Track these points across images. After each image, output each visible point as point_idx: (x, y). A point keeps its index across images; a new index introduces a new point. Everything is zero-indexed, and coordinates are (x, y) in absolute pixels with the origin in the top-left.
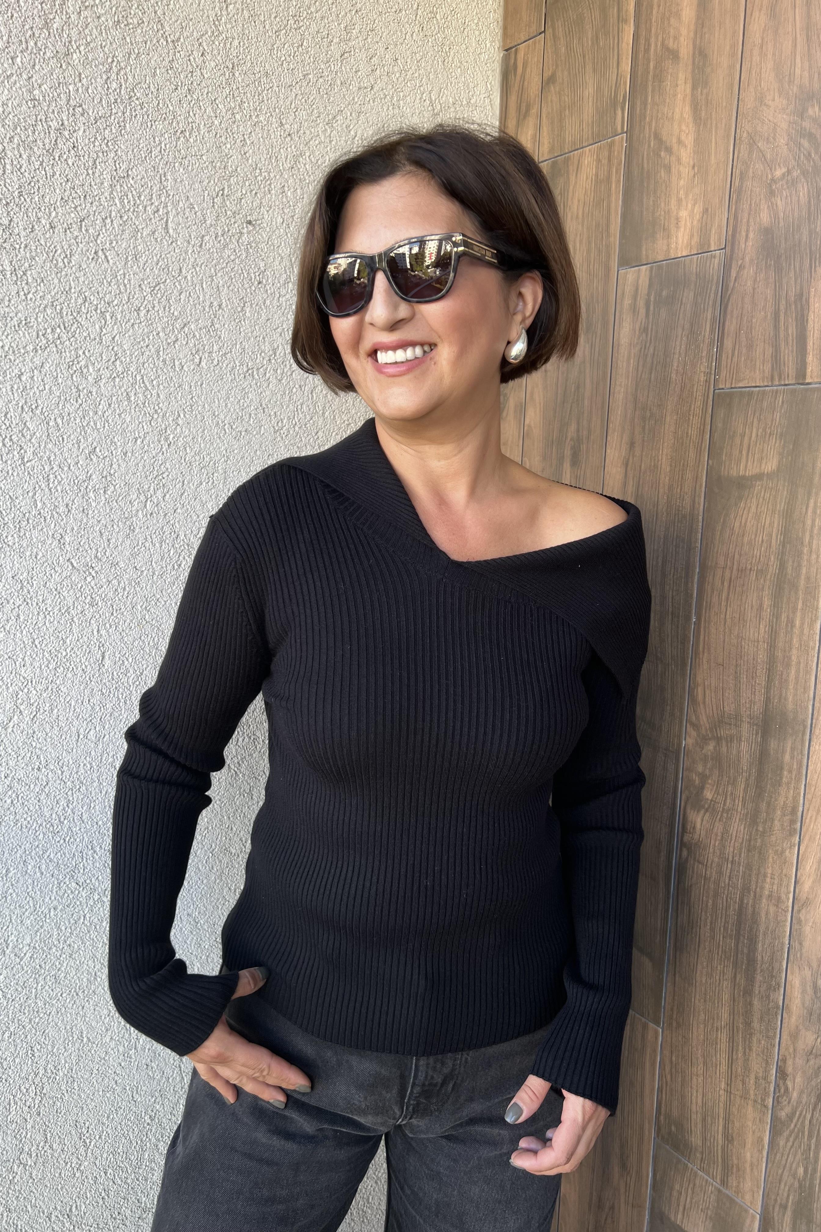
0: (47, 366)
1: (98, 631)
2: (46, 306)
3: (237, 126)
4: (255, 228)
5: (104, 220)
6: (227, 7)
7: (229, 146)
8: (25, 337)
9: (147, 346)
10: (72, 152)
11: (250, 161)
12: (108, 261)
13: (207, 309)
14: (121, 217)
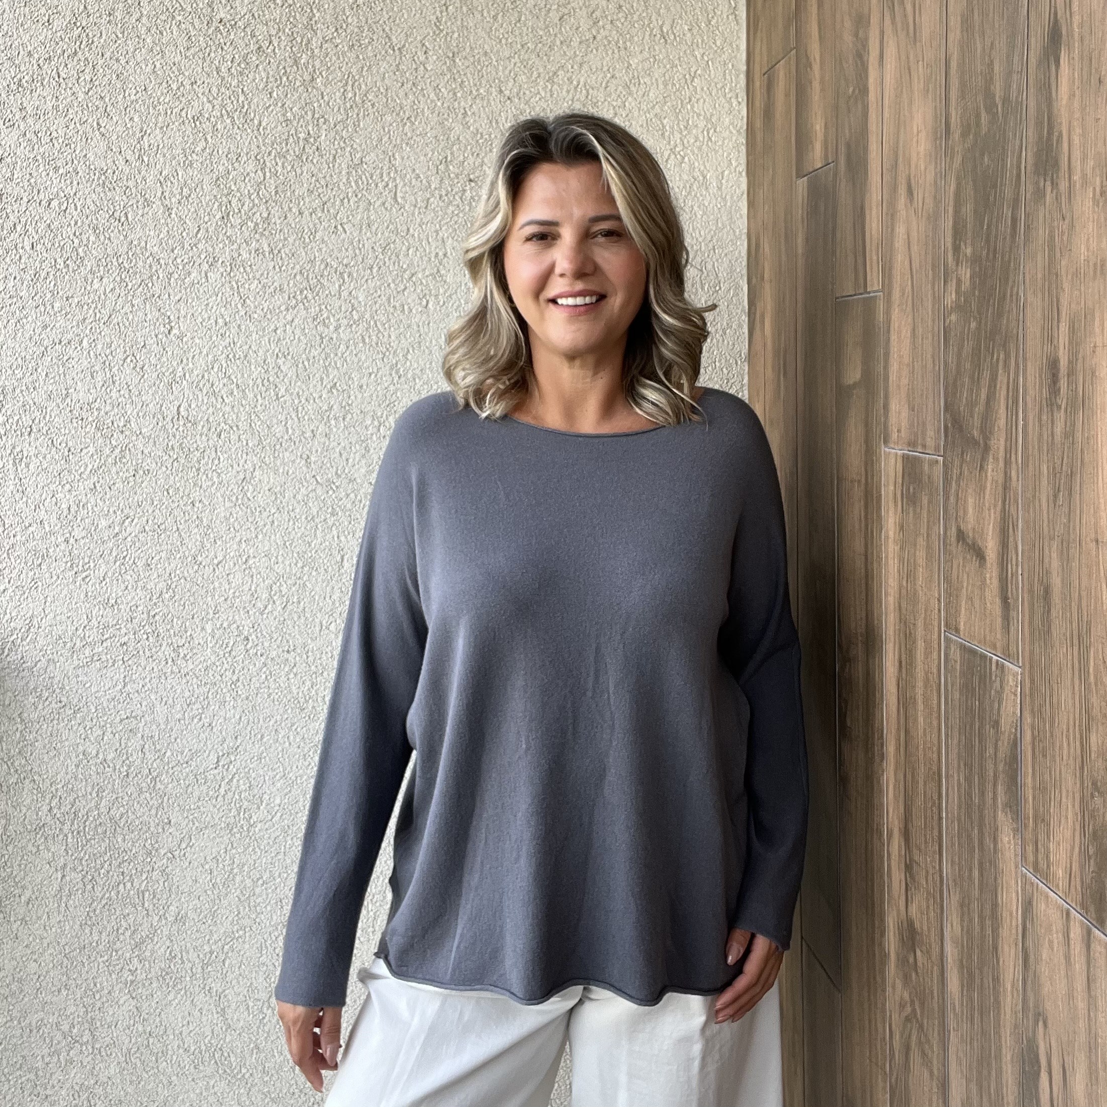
0: (296, 321)
1: (338, 537)
2: (295, 275)
3: (459, 103)
4: (477, 184)
5: (342, 201)
6: (447, 9)
7: (451, 120)
8: (279, 300)
9: (379, 296)
10: (317, 153)
11: (471, 128)
12: (346, 232)
13: (433, 259)
14: (356, 196)
